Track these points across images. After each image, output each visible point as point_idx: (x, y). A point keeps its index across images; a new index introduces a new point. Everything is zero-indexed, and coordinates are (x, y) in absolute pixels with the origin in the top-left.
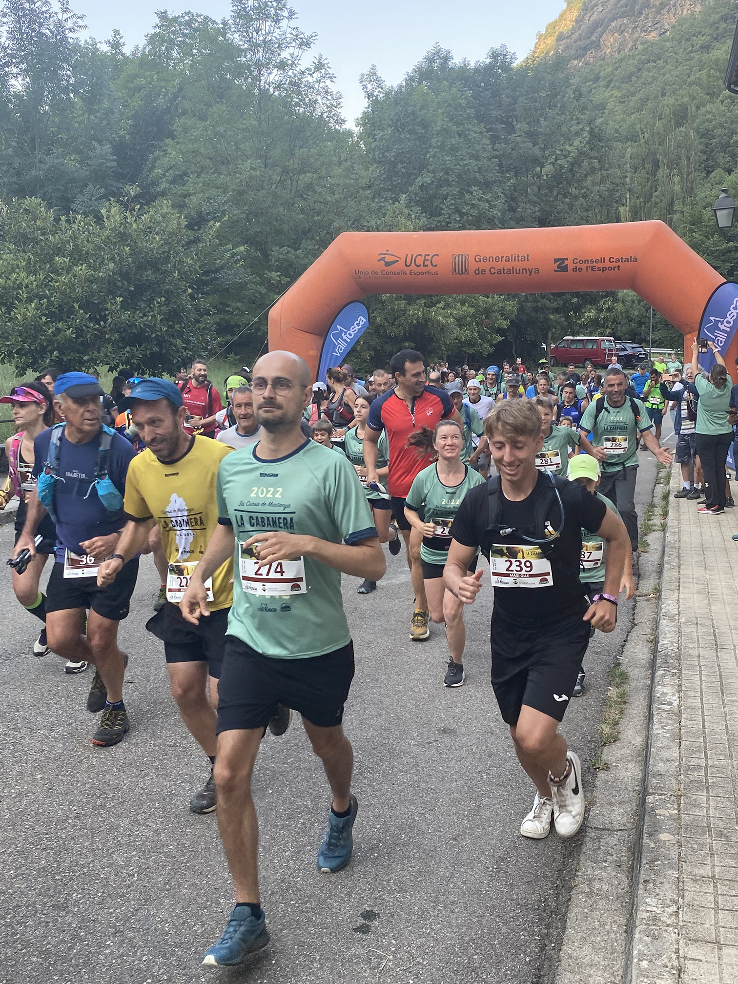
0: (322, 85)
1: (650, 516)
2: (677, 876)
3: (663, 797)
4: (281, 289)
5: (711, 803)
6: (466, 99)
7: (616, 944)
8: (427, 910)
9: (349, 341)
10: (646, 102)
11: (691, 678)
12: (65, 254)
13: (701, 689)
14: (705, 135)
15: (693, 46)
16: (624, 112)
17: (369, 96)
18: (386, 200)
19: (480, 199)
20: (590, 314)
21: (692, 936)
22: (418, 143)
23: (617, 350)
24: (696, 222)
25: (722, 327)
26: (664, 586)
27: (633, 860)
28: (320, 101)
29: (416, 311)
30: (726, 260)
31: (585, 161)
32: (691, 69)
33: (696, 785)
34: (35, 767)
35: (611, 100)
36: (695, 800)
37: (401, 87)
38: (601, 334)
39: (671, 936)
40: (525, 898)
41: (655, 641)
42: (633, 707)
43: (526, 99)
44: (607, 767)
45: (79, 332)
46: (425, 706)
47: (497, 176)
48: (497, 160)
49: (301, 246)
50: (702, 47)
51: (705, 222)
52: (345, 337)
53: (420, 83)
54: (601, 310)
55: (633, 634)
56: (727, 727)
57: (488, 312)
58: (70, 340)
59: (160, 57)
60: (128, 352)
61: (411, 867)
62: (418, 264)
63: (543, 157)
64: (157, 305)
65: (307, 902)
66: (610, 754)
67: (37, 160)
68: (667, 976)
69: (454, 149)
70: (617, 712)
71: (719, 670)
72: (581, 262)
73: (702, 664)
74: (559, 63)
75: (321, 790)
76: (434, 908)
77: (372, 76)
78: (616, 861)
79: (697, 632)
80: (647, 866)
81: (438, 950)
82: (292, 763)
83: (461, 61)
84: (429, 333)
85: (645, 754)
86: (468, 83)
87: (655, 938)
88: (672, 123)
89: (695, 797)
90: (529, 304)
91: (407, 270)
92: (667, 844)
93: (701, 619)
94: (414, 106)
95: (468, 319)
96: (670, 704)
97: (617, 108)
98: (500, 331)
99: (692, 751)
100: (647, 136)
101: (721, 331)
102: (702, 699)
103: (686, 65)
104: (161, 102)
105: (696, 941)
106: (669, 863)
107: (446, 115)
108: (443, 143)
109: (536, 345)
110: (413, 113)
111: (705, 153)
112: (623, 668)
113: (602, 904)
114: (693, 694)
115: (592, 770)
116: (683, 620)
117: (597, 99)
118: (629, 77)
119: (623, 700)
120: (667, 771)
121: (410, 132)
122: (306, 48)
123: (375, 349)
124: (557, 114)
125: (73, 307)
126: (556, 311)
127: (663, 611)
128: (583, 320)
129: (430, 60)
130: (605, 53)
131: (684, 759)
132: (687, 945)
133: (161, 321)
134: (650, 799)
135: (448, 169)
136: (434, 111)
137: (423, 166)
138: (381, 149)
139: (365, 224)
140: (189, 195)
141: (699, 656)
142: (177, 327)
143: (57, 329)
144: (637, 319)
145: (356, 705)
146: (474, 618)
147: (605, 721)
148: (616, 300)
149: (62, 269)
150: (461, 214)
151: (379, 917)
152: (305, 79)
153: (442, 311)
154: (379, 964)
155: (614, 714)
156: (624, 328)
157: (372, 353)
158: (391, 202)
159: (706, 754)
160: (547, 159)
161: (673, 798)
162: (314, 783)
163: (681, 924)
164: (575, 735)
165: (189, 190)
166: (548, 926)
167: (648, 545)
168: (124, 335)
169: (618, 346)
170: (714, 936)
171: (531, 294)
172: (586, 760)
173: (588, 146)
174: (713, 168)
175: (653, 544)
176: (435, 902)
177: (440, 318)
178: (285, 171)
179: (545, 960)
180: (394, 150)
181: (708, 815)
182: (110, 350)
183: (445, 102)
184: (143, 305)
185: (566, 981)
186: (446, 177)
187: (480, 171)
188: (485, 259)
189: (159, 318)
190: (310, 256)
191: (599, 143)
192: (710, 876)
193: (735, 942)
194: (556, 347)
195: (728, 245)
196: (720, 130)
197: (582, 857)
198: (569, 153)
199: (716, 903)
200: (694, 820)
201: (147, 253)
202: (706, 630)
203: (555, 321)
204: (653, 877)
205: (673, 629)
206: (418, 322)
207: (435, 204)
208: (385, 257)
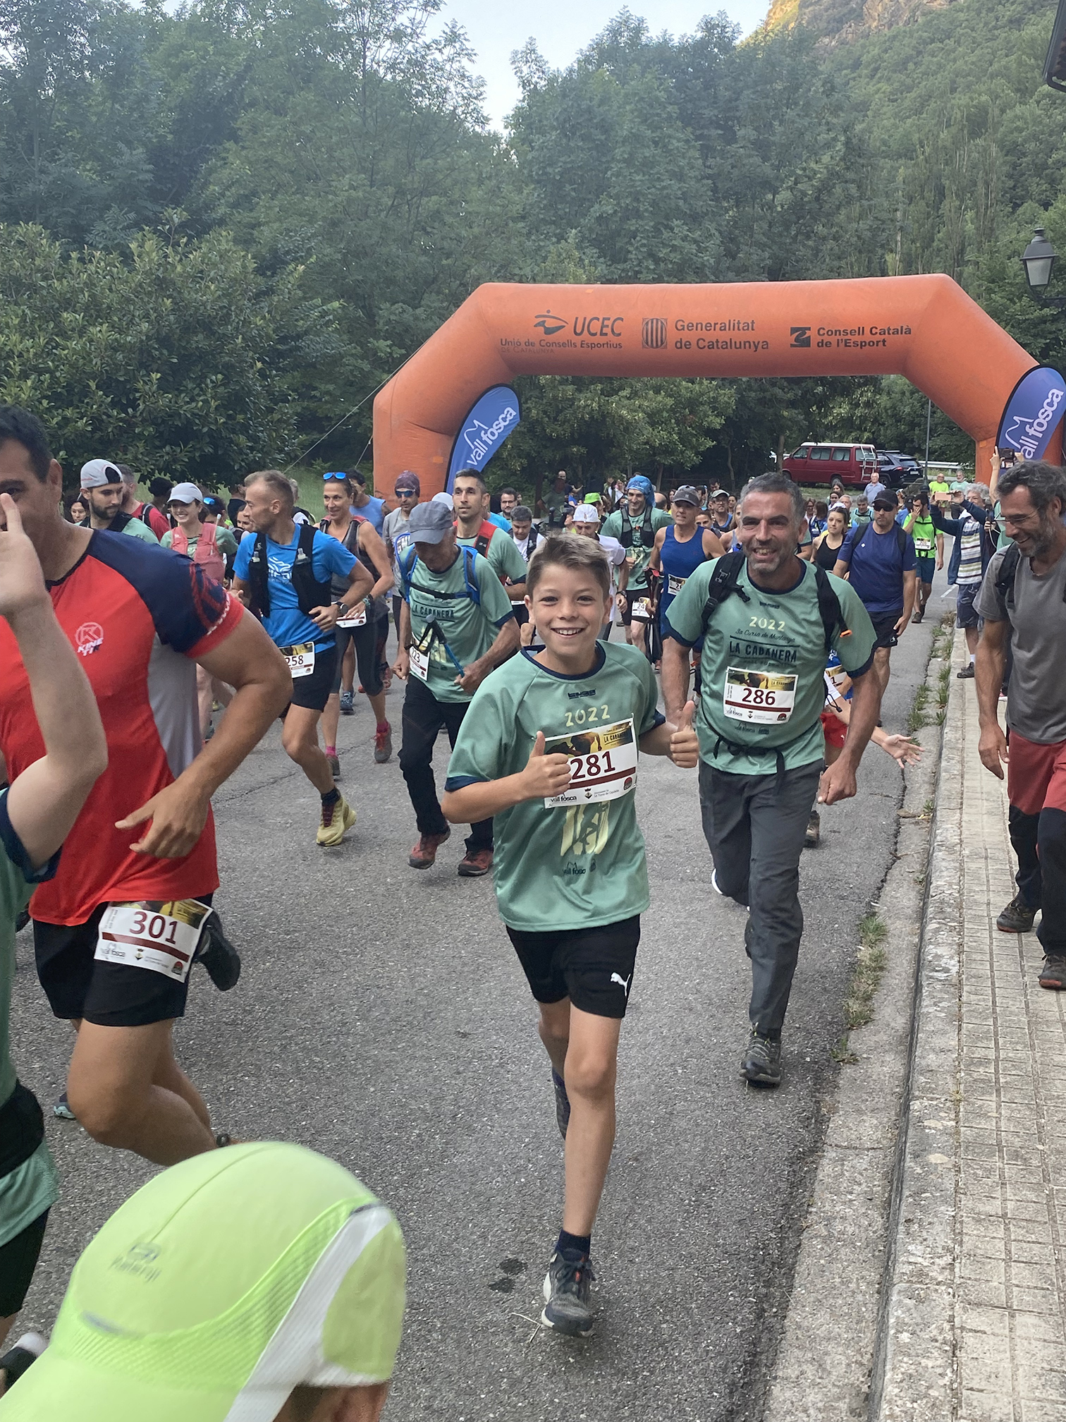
0: (456, 65)
1: (923, 703)
2: (953, 1214)
3: (935, 1103)
4: (392, 365)
5: (1003, 1112)
6: (666, 91)
7: (864, 1309)
9: (491, 443)
10: (927, 101)
11: (977, 933)
12: (77, 308)
13: (991, 950)
14: (1012, 150)
15: (997, 20)
16: (896, 115)
17: (525, 83)
18: (547, 237)
19: (684, 239)
20: (841, 410)
21: (972, 1298)
22: (594, 153)
23: (879, 463)
24: (996, 278)
25: (1031, 432)
26: (941, 804)
27: (891, 1191)
28: (452, 89)
29: (588, 401)
30: (1038, 334)
31: (837, 186)
32: (994, 54)
33: (982, 1085)
34: (32, 1053)
35: (877, 96)
36: (981, 1107)
37: (571, 71)
38: (857, 440)
39: (943, 1299)
40: (735, 1244)
41: (925, 882)
42: (894, 974)
43: (754, 93)
44: (854, 1060)
45: (97, 422)
47: (710, 205)
48: (710, 182)
49: (423, 303)
50: (1011, 21)
51: (1009, 278)
52: (484, 438)
53: (599, 66)
54: (857, 405)
55: (895, 872)
56: (1027, 1004)
57: (693, 404)
58: (82, 434)
59: (218, 18)
60: (168, 454)
62: (592, 331)
63: (777, 178)
64: (210, 385)
65: (424, 1246)
66: (859, 1041)
67: (36, 169)
68: (936, 1354)
69: (648, 164)
70: (870, 982)
72: (830, 333)
74: (802, 42)
75: (444, 1088)
76: (606, 1257)
77: (530, 54)
78: (866, 1192)
79: (987, 870)
80: (911, 1200)
82: (404, 1049)
83: (660, 34)
84: (608, 434)
85: (909, 1041)
86: (670, 68)
87: (921, 1301)
88: (965, 132)
89: (980, 1103)
90: (753, 394)
91: (577, 340)
92: (940, 1168)
93: (993, 851)
94: (591, 99)
95: (665, 414)
96: (947, 970)
97: (885, 109)
98: (710, 433)
99: (976, 1038)
100: (928, 150)
101: (1029, 437)
102: (992, 966)
103: (987, 47)
104: (219, 85)
105: (979, 1305)
106: (941, 1196)
107: (636, 113)
108: (631, 155)
109: (761, 455)
110: (589, 110)
111: (1010, 176)
112: (879, 920)
113: (845, 1253)
114: (978, 957)
115: (833, 1064)
116: (966, 852)
117: (857, 94)
118: (904, 63)
119: (879, 965)
120: (941, 1066)
121: (583, 137)
122: (432, 11)
123: (528, 456)
124: (799, 115)
125: (89, 386)
126: (792, 404)
127: (939, 838)
128: (830, 418)
129: (615, 32)
130: (870, 27)
131: (965, 1048)
132: (965, 1310)
133: (217, 408)
134: (916, 1105)
135: (639, 192)
136: (619, 108)
137: (601, 189)
138: (540, 162)
139: (517, 271)
140: (259, 224)
141: (988, 904)
142: (240, 418)
143: (64, 418)
144: (909, 419)
145: (497, 967)
146: (666, 846)
147: (852, 994)
148: (878, 391)
149: (73, 330)
150: (657, 261)
151: (526, 1268)
152: (432, 57)
153: (627, 402)
154: (527, 1335)
155: (863, 985)
156: (889, 432)
157: (524, 461)
158: (554, 240)
159: (996, 1043)
160: (782, 181)
161: (948, 1104)
162: (435, 1079)
163: (958, 1281)
164: (808, 1014)
165: (259, 217)
166: (768, 1284)
168: (162, 428)
169: (881, 458)
170: (1004, 1299)
171: (756, 380)
172: (824, 1049)
173: (842, 163)
174: (1023, 200)
175: (924, 744)
176: (606, 1248)
177: (624, 412)
178: (400, 192)
179: (762, 1331)
180: (560, 164)
181: (998, 1129)
182: (141, 450)
183: (636, 94)
184: (190, 386)
185: (793, 1360)
186: (635, 205)
187: (684, 197)
188: (690, 326)
189: (213, 404)
190: (435, 318)
191: (859, 160)
192: (1000, 1214)
193: (1034, 1307)
194: (791, 458)
195: (1043, 312)
196: (1033, 144)
197: (817, 1186)
198: (815, 174)
199: (1008, 1252)
200: (979, 1136)
201: (197, 309)
202: (998, 867)
203: (790, 420)
204: (918, 1214)
205: (953, 864)
206: (592, 418)
207: (618, 245)
208: (544, 322)
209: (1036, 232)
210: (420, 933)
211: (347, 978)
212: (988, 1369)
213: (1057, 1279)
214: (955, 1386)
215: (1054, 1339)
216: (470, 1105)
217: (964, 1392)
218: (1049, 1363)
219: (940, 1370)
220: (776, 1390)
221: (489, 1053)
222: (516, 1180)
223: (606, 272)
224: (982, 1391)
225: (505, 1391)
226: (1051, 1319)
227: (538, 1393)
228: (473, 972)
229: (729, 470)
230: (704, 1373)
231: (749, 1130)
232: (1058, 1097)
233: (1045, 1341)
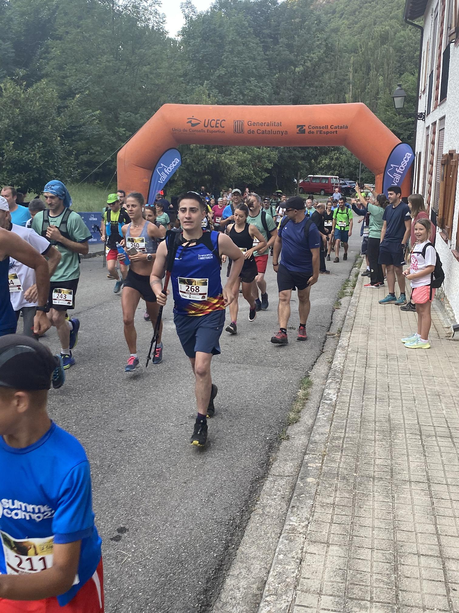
0: (153, 8)
1: (346, 287)
2: (312, 503)
3: (314, 456)
4: (126, 139)
5: (342, 460)
6: (248, 21)
7: (271, 545)
8: (159, 526)
9: (168, 174)
10: (364, 28)
11: (347, 384)
13: (351, 391)
14: (399, 50)
16: (350, 34)
17: (186, 17)
18: (196, 84)
19: (255, 86)
20: (326, 161)
21: (313, 539)
22: (217, 48)
23: (341, 184)
25: (398, 171)
26: (344, 329)
28: (152, 19)
29: (212, 156)
30: (406, 130)
31: (322, 64)
32: (392, 8)
33: (336, 448)
35: (342, 26)
36: (333, 458)
37: (208, 12)
38: (332, 174)
39: (301, 540)
40: (221, 518)
41: (331, 362)
42: (312, 402)
43: (286, 23)
44: (288, 438)
46: (184, 402)
47: (267, 72)
48: (267, 61)
49: (139, 112)
52: (166, 171)
53: (220, 9)
54: (333, 159)
55: (321, 358)
56: (362, 414)
57: (259, 158)
60: (18, 177)
61: (154, 500)
62: (212, 126)
63: (296, 60)
64: (37, 147)
66: (292, 430)
68: (293, 564)
69: (240, 53)
70: (301, 405)
71: (365, 379)
72: (313, 128)
73: (355, 376)
75: (107, 454)
76: (164, 525)
77: (188, 4)
78: (282, 495)
79: (356, 357)
80: (296, 498)
81: (161, 551)
82: (93, 437)
84: (221, 171)
85: (310, 430)
86: (250, 11)
87: (291, 541)
88: (379, 42)
89: (333, 456)
90: (286, 154)
91: (206, 129)
92: (311, 484)
93: (361, 349)
94: (215, 24)
95: (247, 162)
96: (331, 400)
97: (346, 32)
98: (267, 170)
99: (337, 428)
100: (363, 49)
101: (397, 173)
102: (350, 397)
103: (389, 6)
104: (44, 14)
105: (315, 542)
106: (309, 496)
107: (235, 31)
108: (232, 49)
109: (290, 180)
110: (214, 29)
111: (399, 62)
112: (310, 378)
113: (268, 521)
114: (345, 394)
115: (278, 440)
116: (349, 350)
117: (333, 25)
118: (354, 12)
119: (306, 397)
120: (320, 440)
121: (212, 41)
123: (186, 180)
124: (305, 33)
126: (303, 159)
127: (339, 344)
128: (321, 165)
131: (332, 433)
132: (309, 544)
133: (40, 157)
134: (307, 457)
135: (236, 65)
136: (227, 28)
137: (220, 63)
138: (193, 52)
139: (180, 99)
140: (67, 77)
141: (354, 371)
142: (51, 162)
144: (354, 165)
145: (141, 401)
146: (225, 348)
147: (291, 410)
148: (341, 153)
150: (244, 95)
151: (128, 531)
152: (143, 4)
153: (229, 156)
154: (123, 559)
155: (298, 406)
156: (345, 171)
157: (184, 182)
158: (199, 85)
159: (345, 430)
160: (298, 61)
161: (320, 456)
162: (104, 450)
163: (308, 532)
164: (272, 419)
165: (67, 74)
166: (232, 535)
167: (341, 304)
168: (15, 166)
169: (341, 182)
170: (326, 539)
171: (287, 148)
172: (276, 434)
173: (324, 55)
174: (404, 72)
175: (343, 304)
176: (165, 521)
177: (227, 161)
178: (129, 63)
179: (226, 555)
180: (202, 53)
181: (339, 467)
182: (6, 175)
183: (235, 23)
184: (28, 147)
185: (237, 568)
186: (234, 71)
187: (256, 68)
188: (254, 124)
189: (38, 155)
190: (145, 119)
191: (331, 53)
192: (332, 503)
193: (338, 542)
194: (304, 182)
195: (408, 120)
196: (408, 48)
197: (262, 493)
198: (312, 59)
199: (332, 519)
200: (330, 470)
201: (31, 114)
202: (362, 356)
203: (302, 165)
204: (298, 504)
205: (343, 355)
206: (213, 163)
207: (228, 88)
208: (191, 121)
209: (398, 85)
210: (110, 387)
211: (73, 407)
212: (313, 569)
213: (350, 530)
214: (298, 577)
215: (343, 556)
216: (117, 461)
217: (301, 579)
218: (339, 566)
219: (293, 570)
220: (228, 581)
221: (130, 438)
222: (131, 493)
223: (221, 100)
224: (309, 579)
225: (108, 584)
226: (344, 548)
227: (123, 584)
228: (130, 404)
229: (276, 187)
230: (197, 574)
231: (237, 469)
232: (367, 453)
233: (340, 557)
